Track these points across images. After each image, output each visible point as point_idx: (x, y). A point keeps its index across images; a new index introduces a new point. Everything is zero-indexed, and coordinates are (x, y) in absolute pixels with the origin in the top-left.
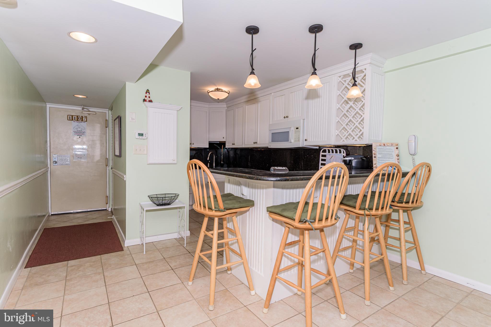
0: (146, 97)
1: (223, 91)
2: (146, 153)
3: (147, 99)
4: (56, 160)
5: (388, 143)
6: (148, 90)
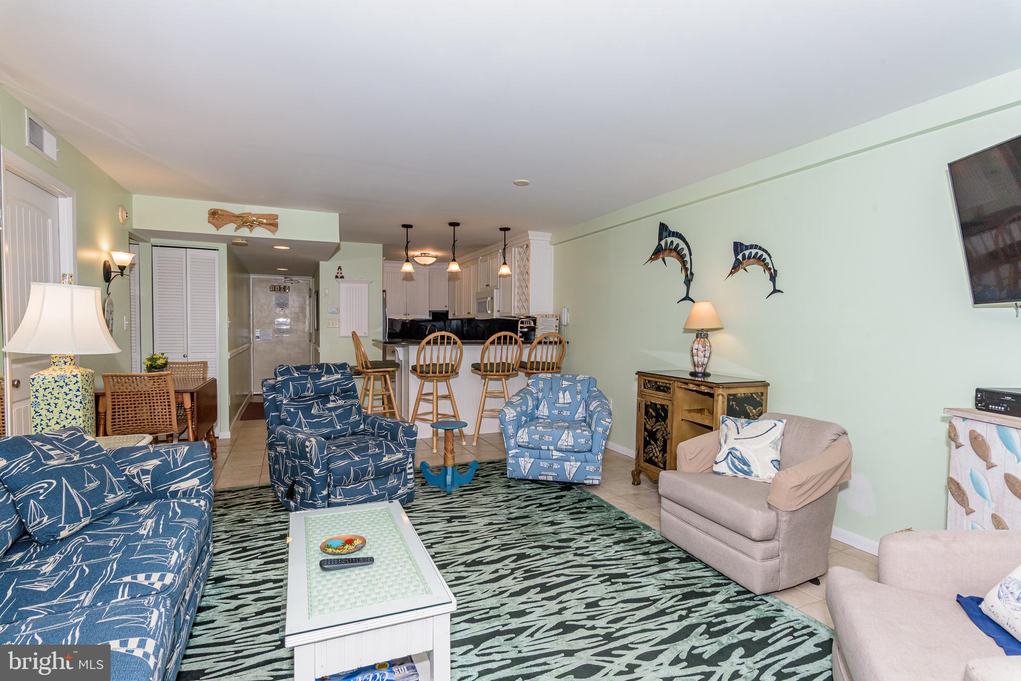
0: (338, 273)
2: (338, 326)
3: (339, 275)
4: (259, 335)
6: (340, 267)
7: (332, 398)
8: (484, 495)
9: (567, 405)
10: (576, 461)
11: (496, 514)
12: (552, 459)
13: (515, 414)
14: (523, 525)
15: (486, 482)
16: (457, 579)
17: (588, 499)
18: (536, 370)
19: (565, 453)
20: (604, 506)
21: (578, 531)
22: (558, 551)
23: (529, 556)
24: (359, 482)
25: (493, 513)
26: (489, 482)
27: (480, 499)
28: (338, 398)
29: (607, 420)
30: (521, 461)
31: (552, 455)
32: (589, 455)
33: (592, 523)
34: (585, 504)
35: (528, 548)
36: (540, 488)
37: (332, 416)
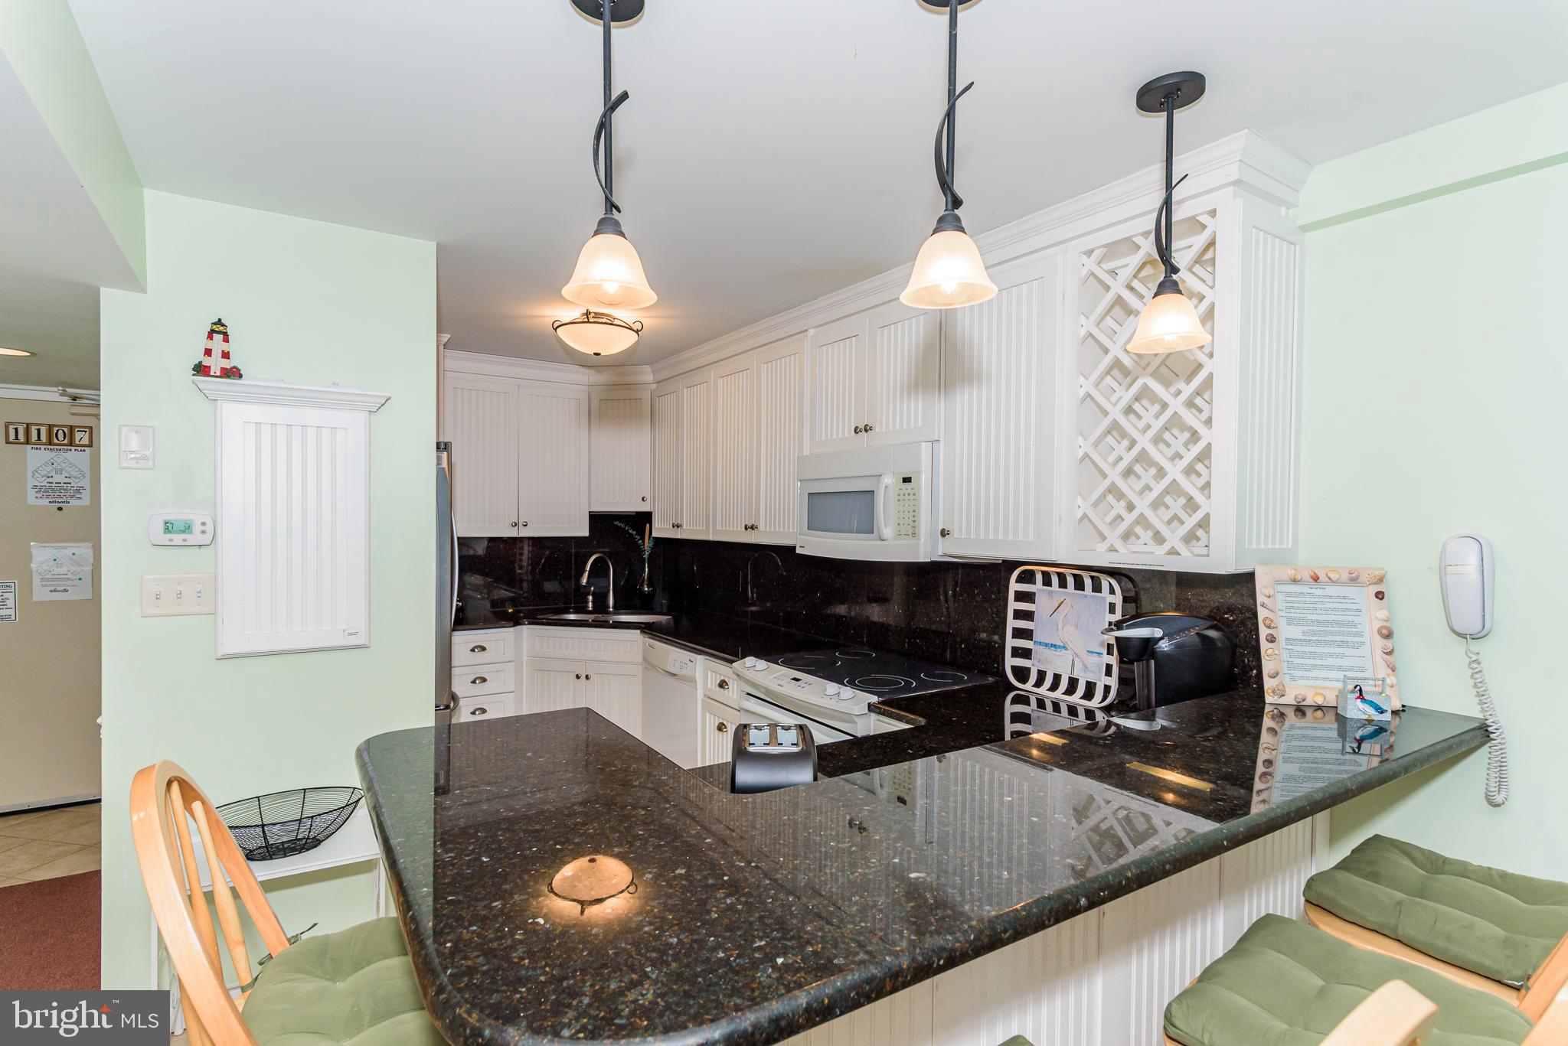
0: (208, 352)
1: (616, 322)
2: (207, 606)
3: (216, 363)
5: (1334, 571)
6: (219, 322)
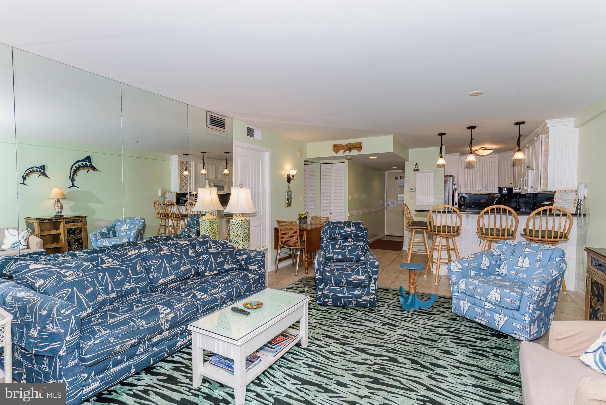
0: (415, 167)
2: (415, 199)
3: (416, 169)
4: (389, 203)
6: (417, 164)
7: (349, 240)
8: (427, 318)
9: (525, 269)
10: (505, 315)
11: (416, 332)
12: (485, 308)
13: (460, 267)
14: (423, 344)
15: (441, 312)
16: (342, 353)
17: (506, 349)
18: (535, 237)
19: (496, 306)
20: (514, 360)
21: (458, 365)
22: (420, 368)
23: (397, 362)
24: (338, 286)
25: (416, 330)
26: (444, 312)
27: (420, 320)
28: (352, 240)
29: (533, 287)
30: (461, 302)
31: (485, 305)
32: (516, 313)
33: (481, 365)
34: (498, 352)
35: (403, 357)
36: (477, 328)
37: (346, 250)
